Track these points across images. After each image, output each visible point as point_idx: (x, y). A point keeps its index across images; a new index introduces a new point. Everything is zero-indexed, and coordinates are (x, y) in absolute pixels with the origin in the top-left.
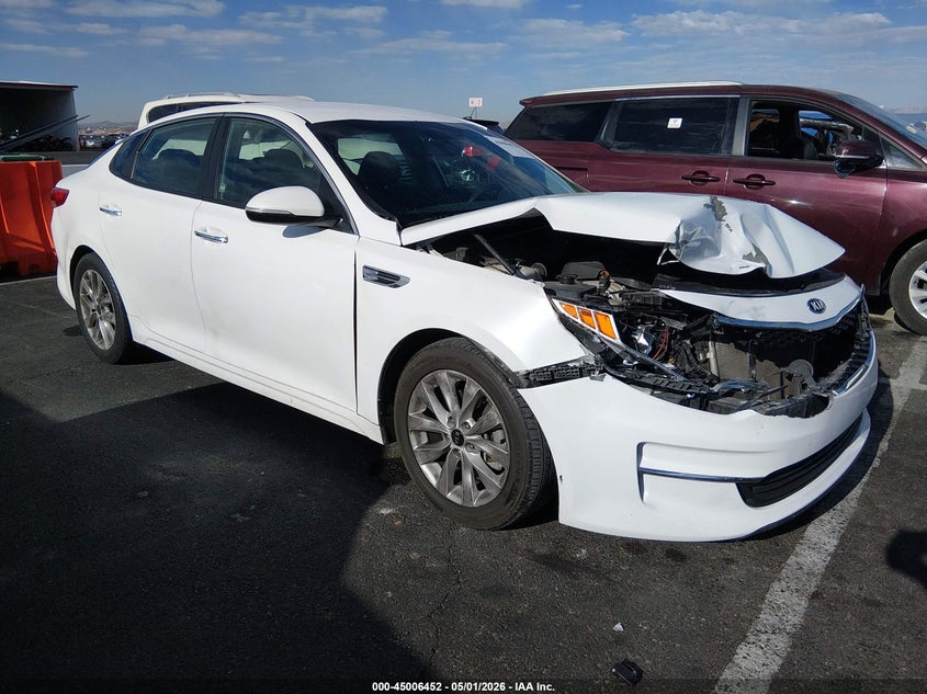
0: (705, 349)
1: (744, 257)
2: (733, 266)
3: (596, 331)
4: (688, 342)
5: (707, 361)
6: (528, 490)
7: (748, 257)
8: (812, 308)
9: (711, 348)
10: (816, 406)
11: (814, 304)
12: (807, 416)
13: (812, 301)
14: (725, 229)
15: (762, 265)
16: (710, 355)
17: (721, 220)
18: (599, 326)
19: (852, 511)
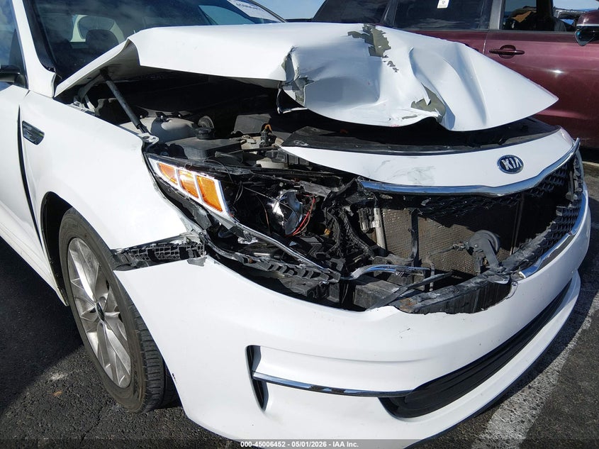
0: (369, 217)
1: (414, 105)
2: (394, 116)
3: (200, 201)
4: (348, 209)
5: (372, 230)
6: (147, 384)
7: (419, 105)
8: (503, 167)
9: (377, 217)
10: (492, 295)
11: (506, 163)
12: (478, 310)
13: (505, 158)
14: (386, 68)
15: (435, 114)
16: (376, 224)
17: (381, 56)
18: (203, 196)
19: (550, 389)
